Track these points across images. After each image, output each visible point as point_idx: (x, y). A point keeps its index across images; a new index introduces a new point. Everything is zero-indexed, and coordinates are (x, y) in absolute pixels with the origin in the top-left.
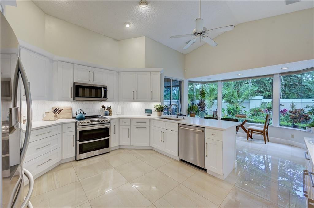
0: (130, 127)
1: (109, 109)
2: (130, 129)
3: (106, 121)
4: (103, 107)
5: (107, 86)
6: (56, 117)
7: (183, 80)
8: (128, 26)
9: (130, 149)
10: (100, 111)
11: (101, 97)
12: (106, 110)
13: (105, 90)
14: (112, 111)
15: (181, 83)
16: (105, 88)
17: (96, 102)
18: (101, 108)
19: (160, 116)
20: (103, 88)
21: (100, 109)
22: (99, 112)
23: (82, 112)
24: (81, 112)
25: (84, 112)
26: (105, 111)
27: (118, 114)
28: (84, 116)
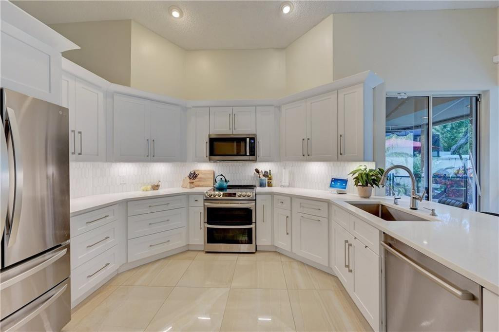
0: (291, 213)
1: (266, 175)
2: (289, 216)
3: (246, 197)
4: (257, 171)
5: (256, 135)
6: (192, 184)
7: (486, 92)
8: (286, 10)
9: (292, 259)
10: (254, 177)
11: (245, 155)
12: (261, 175)
13: (253, 142)
14: (273, 178)
15: (477, 100)
16: (253, 139)
17: (247, 163)
18: (255, 173)
19: (368, 197)
20: (248, 140)
21: (253, 175)
22: (253, 179)
23: (223, 179)
24: (221, 179)
25: (227, 179)
26: (261, 180)
27: (283, 184)
28: (225, 184)
